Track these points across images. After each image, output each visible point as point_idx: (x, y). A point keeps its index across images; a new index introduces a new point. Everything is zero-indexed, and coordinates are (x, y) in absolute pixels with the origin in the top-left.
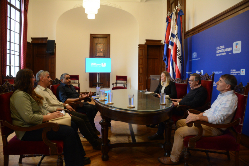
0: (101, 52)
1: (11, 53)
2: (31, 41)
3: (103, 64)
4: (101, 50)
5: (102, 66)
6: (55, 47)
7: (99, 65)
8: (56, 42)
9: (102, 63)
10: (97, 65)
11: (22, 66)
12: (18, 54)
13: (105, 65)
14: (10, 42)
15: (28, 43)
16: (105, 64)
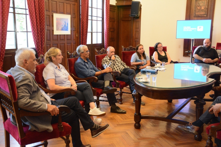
0: (202, 10)
1: (93, 19)
2: (116, 3)
3: (200, 28)
4: (203, 8)
5: (199, 30)
6: (141, 8)
7: (193, 29)
8: (141, 3)
9: (198, 27)
10: (192, 29)
11: (105, 32)
12: (101, 19)
13: (202, 29)
14: (92, 8)
15: (111, 6)
16: (202, 27)
